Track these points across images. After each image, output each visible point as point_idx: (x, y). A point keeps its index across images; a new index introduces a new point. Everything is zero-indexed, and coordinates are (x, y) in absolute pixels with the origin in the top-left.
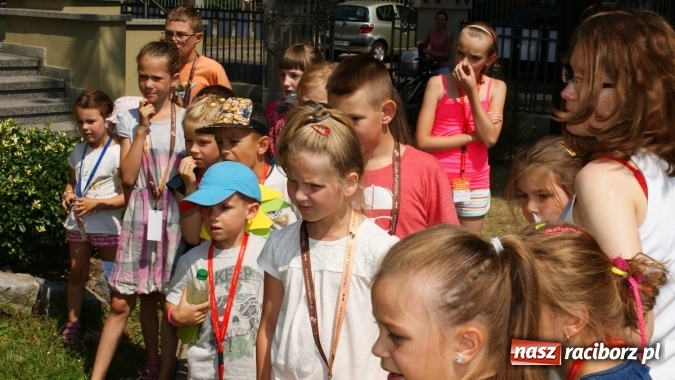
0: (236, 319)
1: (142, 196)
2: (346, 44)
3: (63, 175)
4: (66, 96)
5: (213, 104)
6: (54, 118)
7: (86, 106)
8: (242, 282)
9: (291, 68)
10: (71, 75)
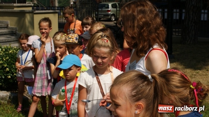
0: (73, 104)
1: (43, 66)
2: (102, 16)
3: (15, 60)
4: (16, 35)
5: (63, 36)
6: (13, 42)
7: (23, 39)
8: (75, 93)
9: (85, 25)
10: (17, 29)
